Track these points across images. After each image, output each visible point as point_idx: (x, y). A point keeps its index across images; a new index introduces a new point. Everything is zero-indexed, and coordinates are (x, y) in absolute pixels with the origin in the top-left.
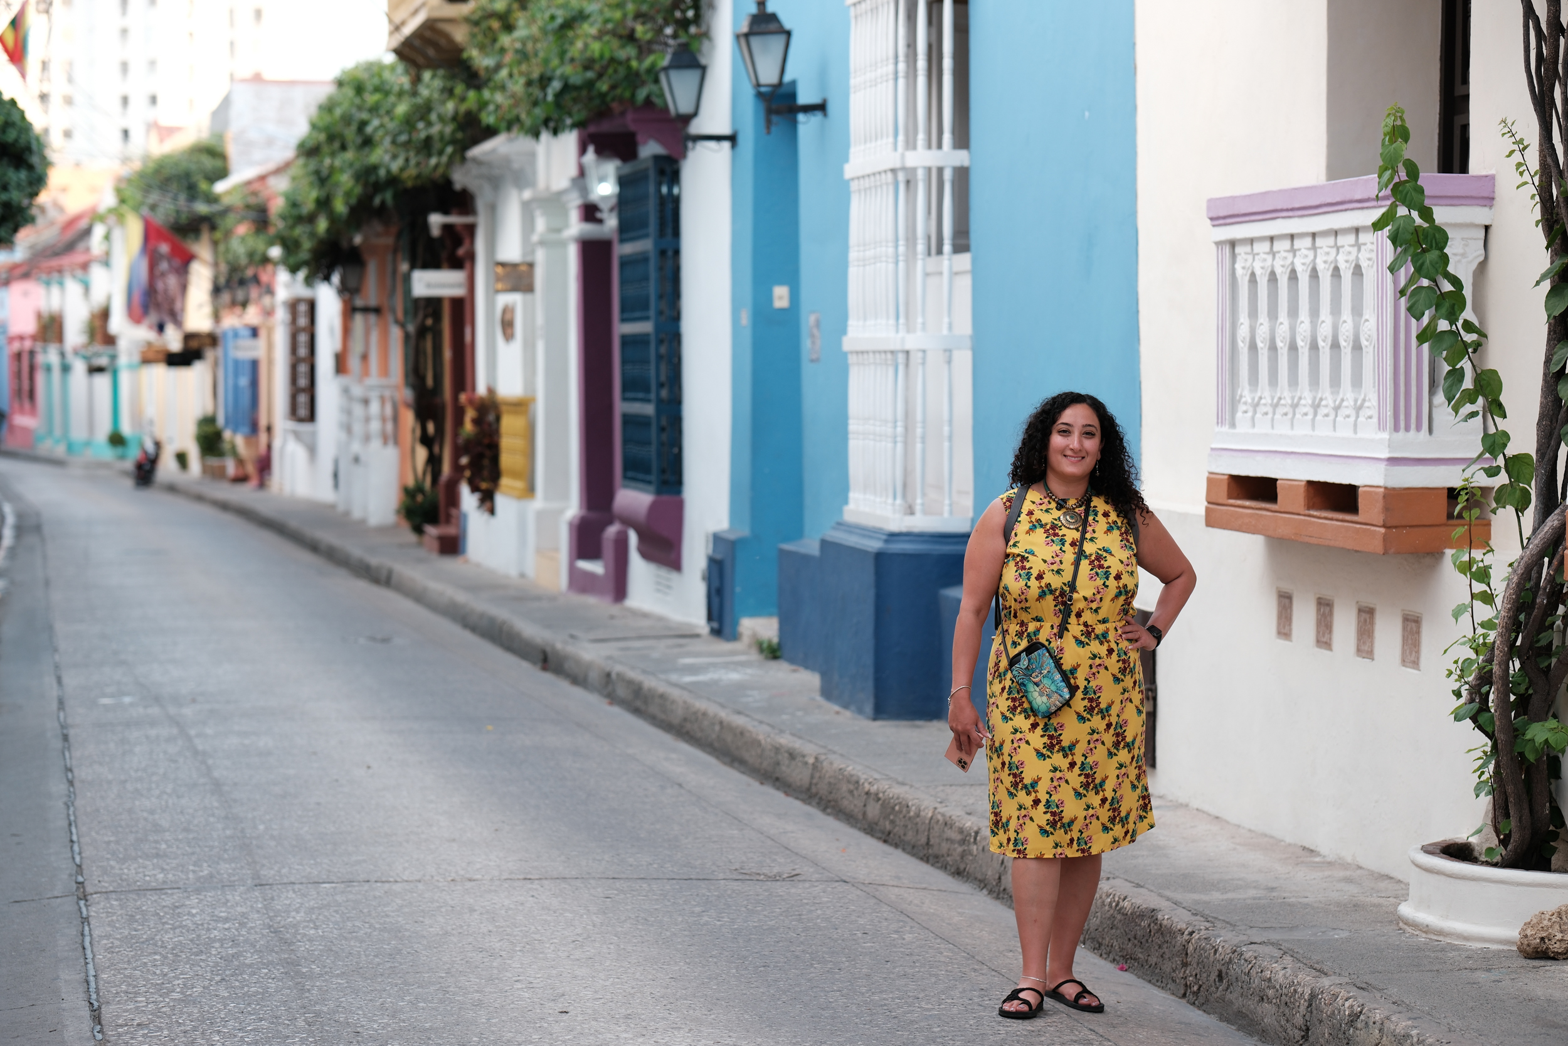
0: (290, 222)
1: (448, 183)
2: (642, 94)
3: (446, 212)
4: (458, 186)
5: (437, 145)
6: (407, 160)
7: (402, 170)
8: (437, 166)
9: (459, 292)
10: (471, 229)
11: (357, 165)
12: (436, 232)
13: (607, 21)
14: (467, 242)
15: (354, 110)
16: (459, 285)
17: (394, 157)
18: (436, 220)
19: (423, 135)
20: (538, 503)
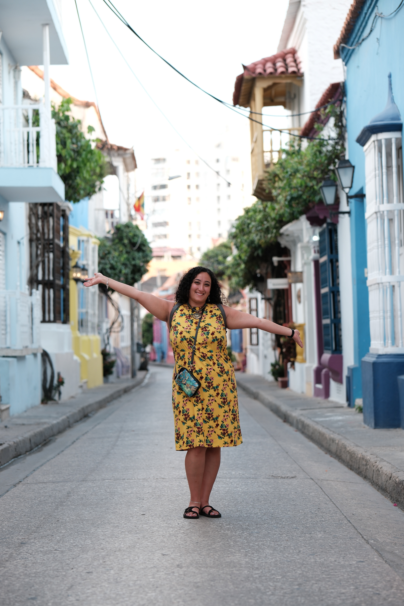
0: (235, 267)
1: (278, 244)
2: (317, 198)
3: (279, 256)
4: (283, 246)
5: (271, 230)
6: (261, 236)
7: (259, 240)
8: (271, 237)
9: (285, 287)
10: (289, 262)
11: (248, 241)
12: (276, 264)
13: (305, 172)
14: (288, 267)
15: (246, 220)
16: (285, 284)
17: (257, 235)
18: (275, 259)
19: (266, 226)
20: (307, 364)
